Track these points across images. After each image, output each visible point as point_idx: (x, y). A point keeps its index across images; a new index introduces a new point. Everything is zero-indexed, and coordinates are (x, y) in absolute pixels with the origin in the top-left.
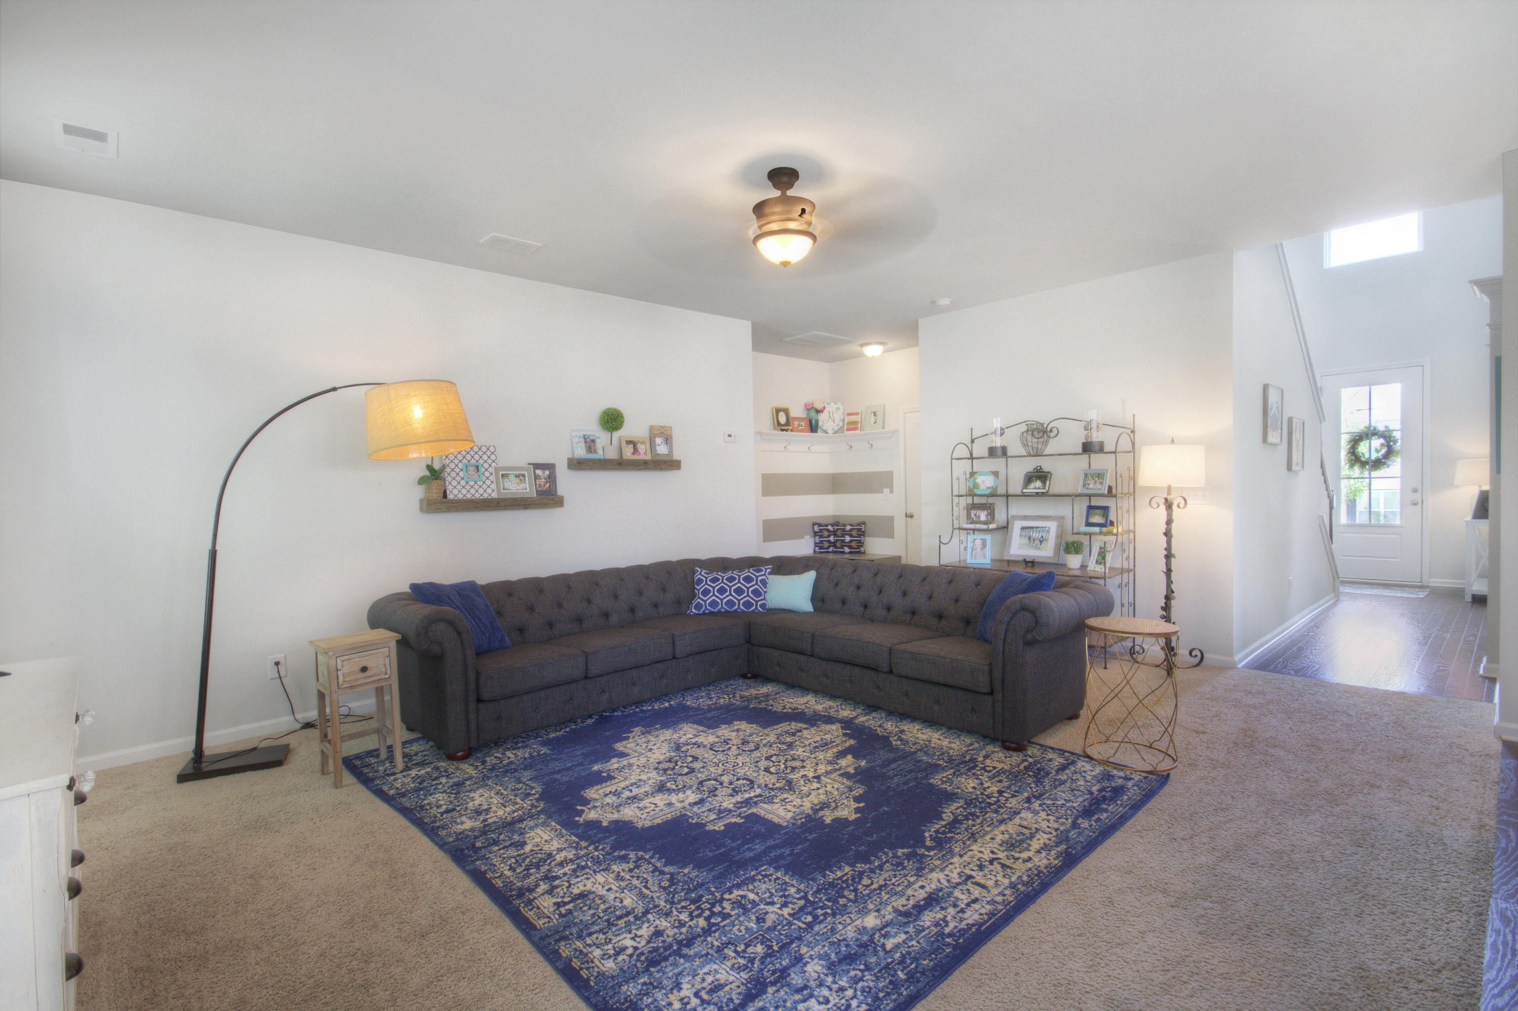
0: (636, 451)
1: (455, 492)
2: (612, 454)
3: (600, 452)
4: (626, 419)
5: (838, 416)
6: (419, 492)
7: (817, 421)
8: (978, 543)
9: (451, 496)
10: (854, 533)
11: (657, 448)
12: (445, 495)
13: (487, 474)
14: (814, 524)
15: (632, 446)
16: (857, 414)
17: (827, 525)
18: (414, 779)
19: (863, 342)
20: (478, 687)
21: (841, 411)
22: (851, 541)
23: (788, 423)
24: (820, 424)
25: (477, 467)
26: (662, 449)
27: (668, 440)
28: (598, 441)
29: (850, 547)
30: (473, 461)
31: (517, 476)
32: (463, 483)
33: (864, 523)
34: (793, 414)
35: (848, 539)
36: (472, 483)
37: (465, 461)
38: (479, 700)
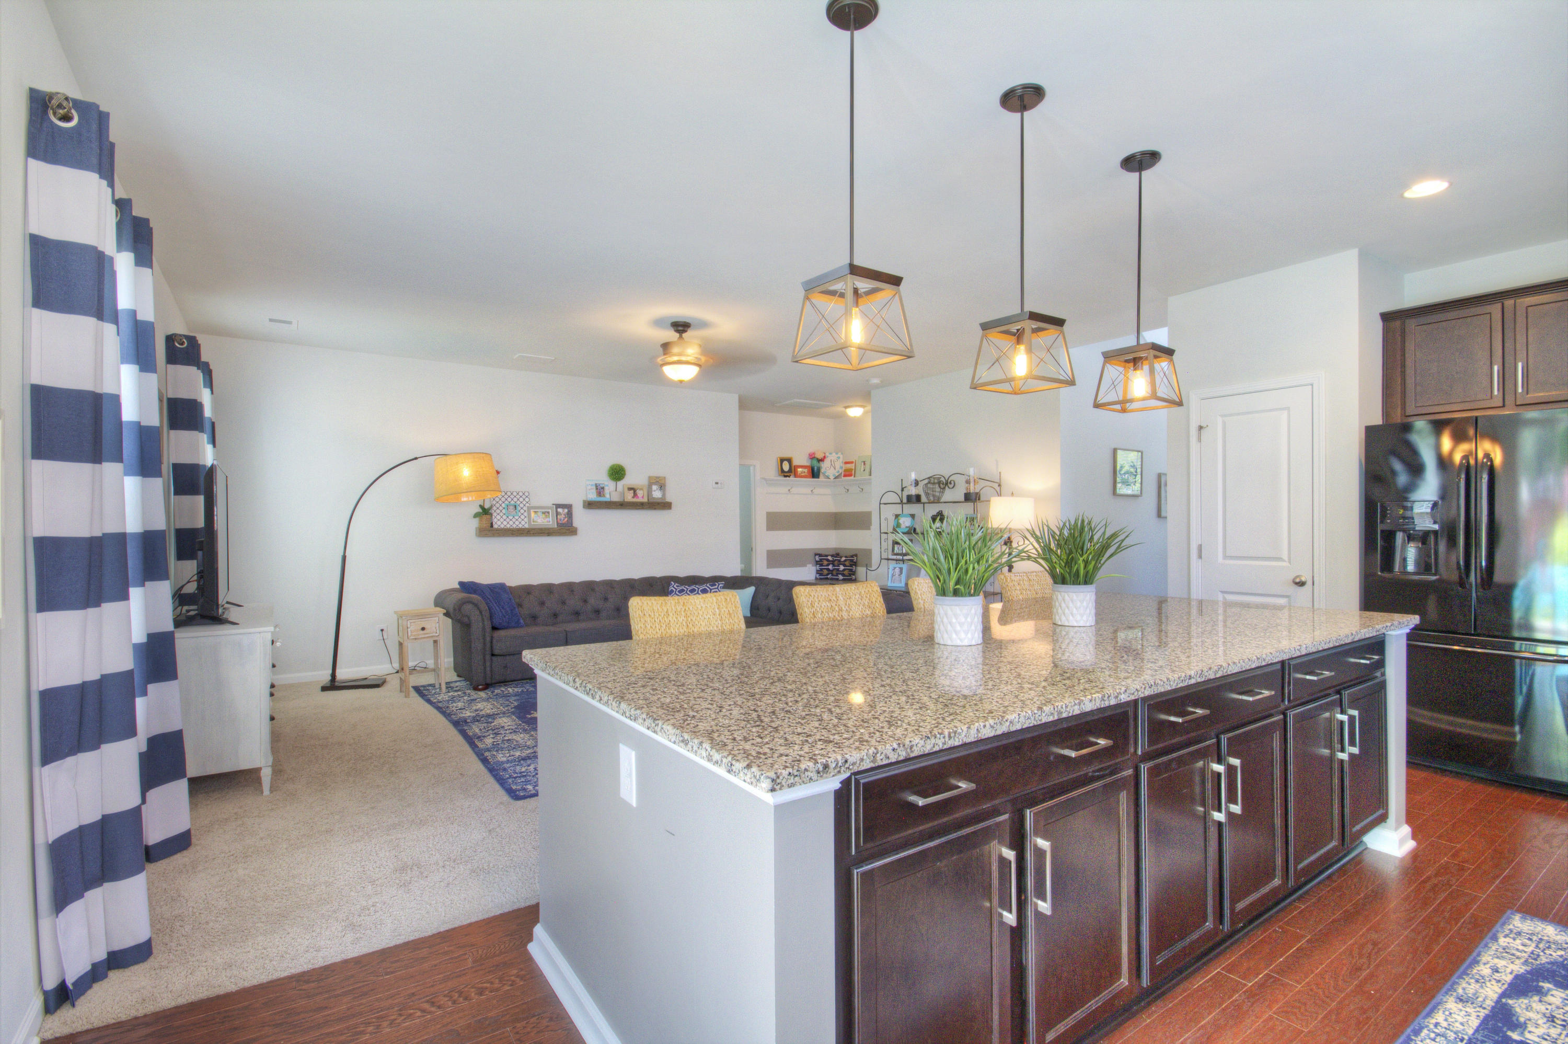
0: (635, 495)
1: (499, 523)
2: (616, 498)
3: (608, 496)
4: (627, 473)
5: (839, 464)
6: (475, 523)
7: (819, 469)
8: (897, 570)
9: (495, 526)
10: (847, 563)
11: (653, 493)
12: (492, 526)
13: (522, 511)
14: (816, 555)
15: (632, 491)
16: (852, 463)
17: (827, 556)
18: (449, 697)
19: (847, 405)
20: (492, 647)
21: (841, 460)
22: (844, 570)
23: (790, 471)
24: (822, 470)
25: (515, 506)
26: (657, 494)
27: (662, 487)
28: (606, 488)
29: (843, 575)
30: (512, 502)
31: (544, 513)
32: (505, 517)
33: (856, 555)
34: (796, 462)
35: (842, 568)
36: (511, 517)
37: (507, 502)
38: (493, 655)
